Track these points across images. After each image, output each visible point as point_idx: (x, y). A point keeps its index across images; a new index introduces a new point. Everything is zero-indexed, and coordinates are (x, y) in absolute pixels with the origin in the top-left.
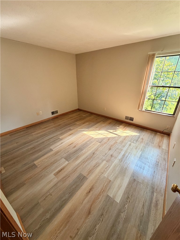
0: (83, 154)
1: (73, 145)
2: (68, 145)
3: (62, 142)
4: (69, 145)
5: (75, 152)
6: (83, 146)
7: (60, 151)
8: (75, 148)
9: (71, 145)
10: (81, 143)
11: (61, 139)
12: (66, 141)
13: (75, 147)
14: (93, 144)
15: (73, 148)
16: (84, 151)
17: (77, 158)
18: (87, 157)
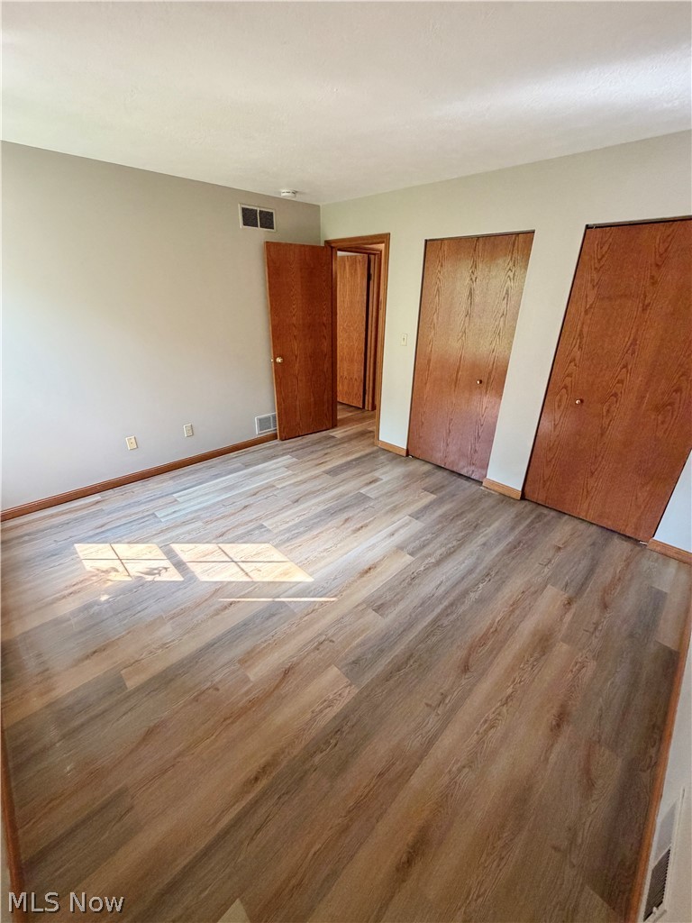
0: (323, 502)
1: (352, 525)
2: (369, 528)
3: (393, 538)
4: (366, 525)
5: (345, 508)
6: (321, 520)
7: (387, 512)
8: (345, 516)
9: (359, 526)
10: (327, 530)
11: (400, 548)
12: (379, 539)
13: (346, 520)
14: (287, 522)
15: (353, 516)
16: (320, 509)
17: (341, 495)
18: (315, 497)
